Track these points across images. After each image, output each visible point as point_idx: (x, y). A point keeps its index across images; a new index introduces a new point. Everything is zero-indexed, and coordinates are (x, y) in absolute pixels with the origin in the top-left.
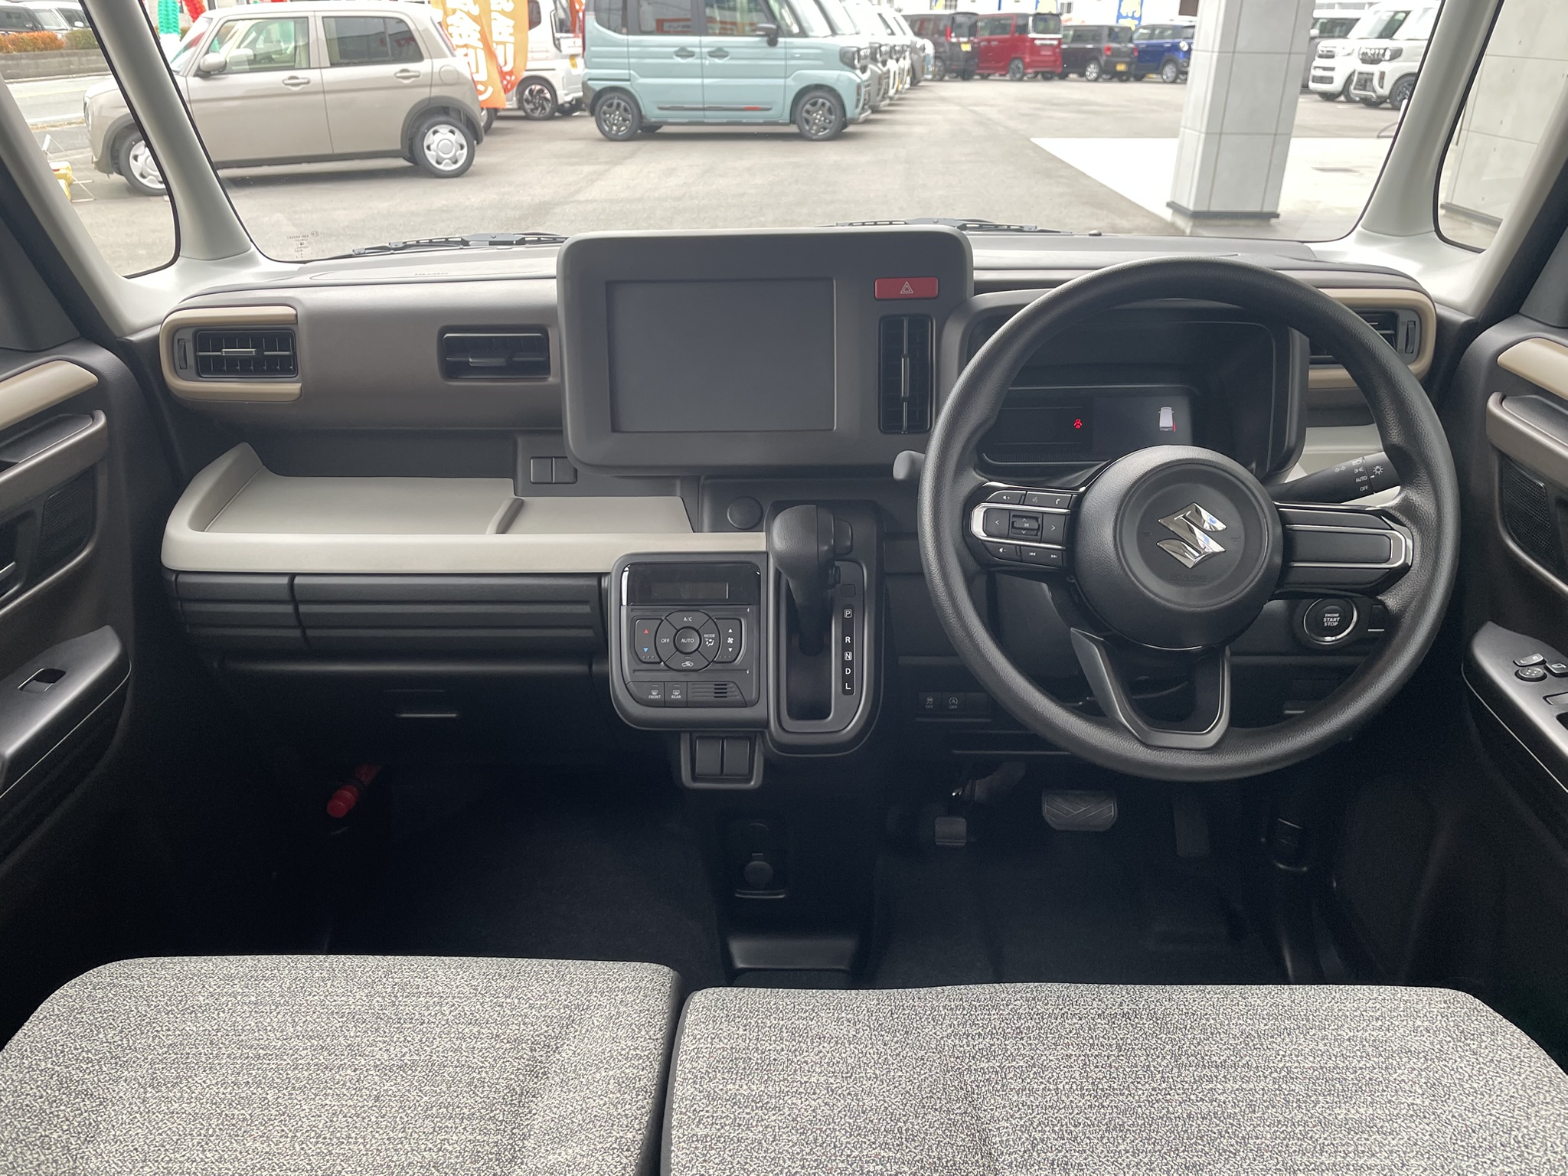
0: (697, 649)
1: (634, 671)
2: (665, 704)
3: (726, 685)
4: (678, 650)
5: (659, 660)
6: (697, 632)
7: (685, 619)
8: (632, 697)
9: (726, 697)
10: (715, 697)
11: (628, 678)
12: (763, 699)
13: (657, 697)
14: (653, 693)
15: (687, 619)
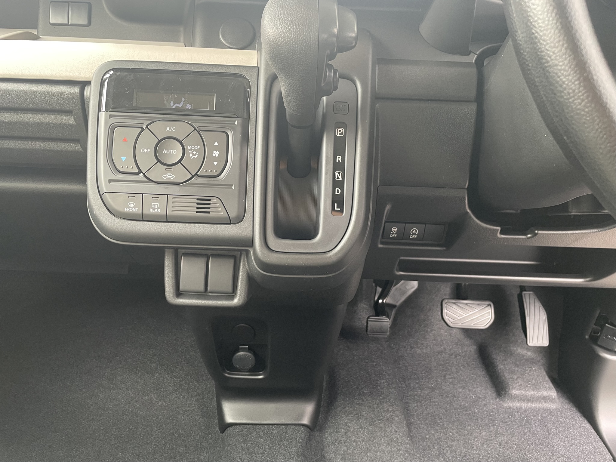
0: (179, 162)
1: (110, 181)
2: (142, 218)
3: (210, 200)
4: (159, 161)
5: (137, 171)
6: (181, 143)
7: (168, 129)
8: (108, 209)
9: (209, 212)
10: (197, 212)
11: (104, 189)
12: (248, 216)
13: (134, 210)
14: (130, 206)
15: (171, 129)
